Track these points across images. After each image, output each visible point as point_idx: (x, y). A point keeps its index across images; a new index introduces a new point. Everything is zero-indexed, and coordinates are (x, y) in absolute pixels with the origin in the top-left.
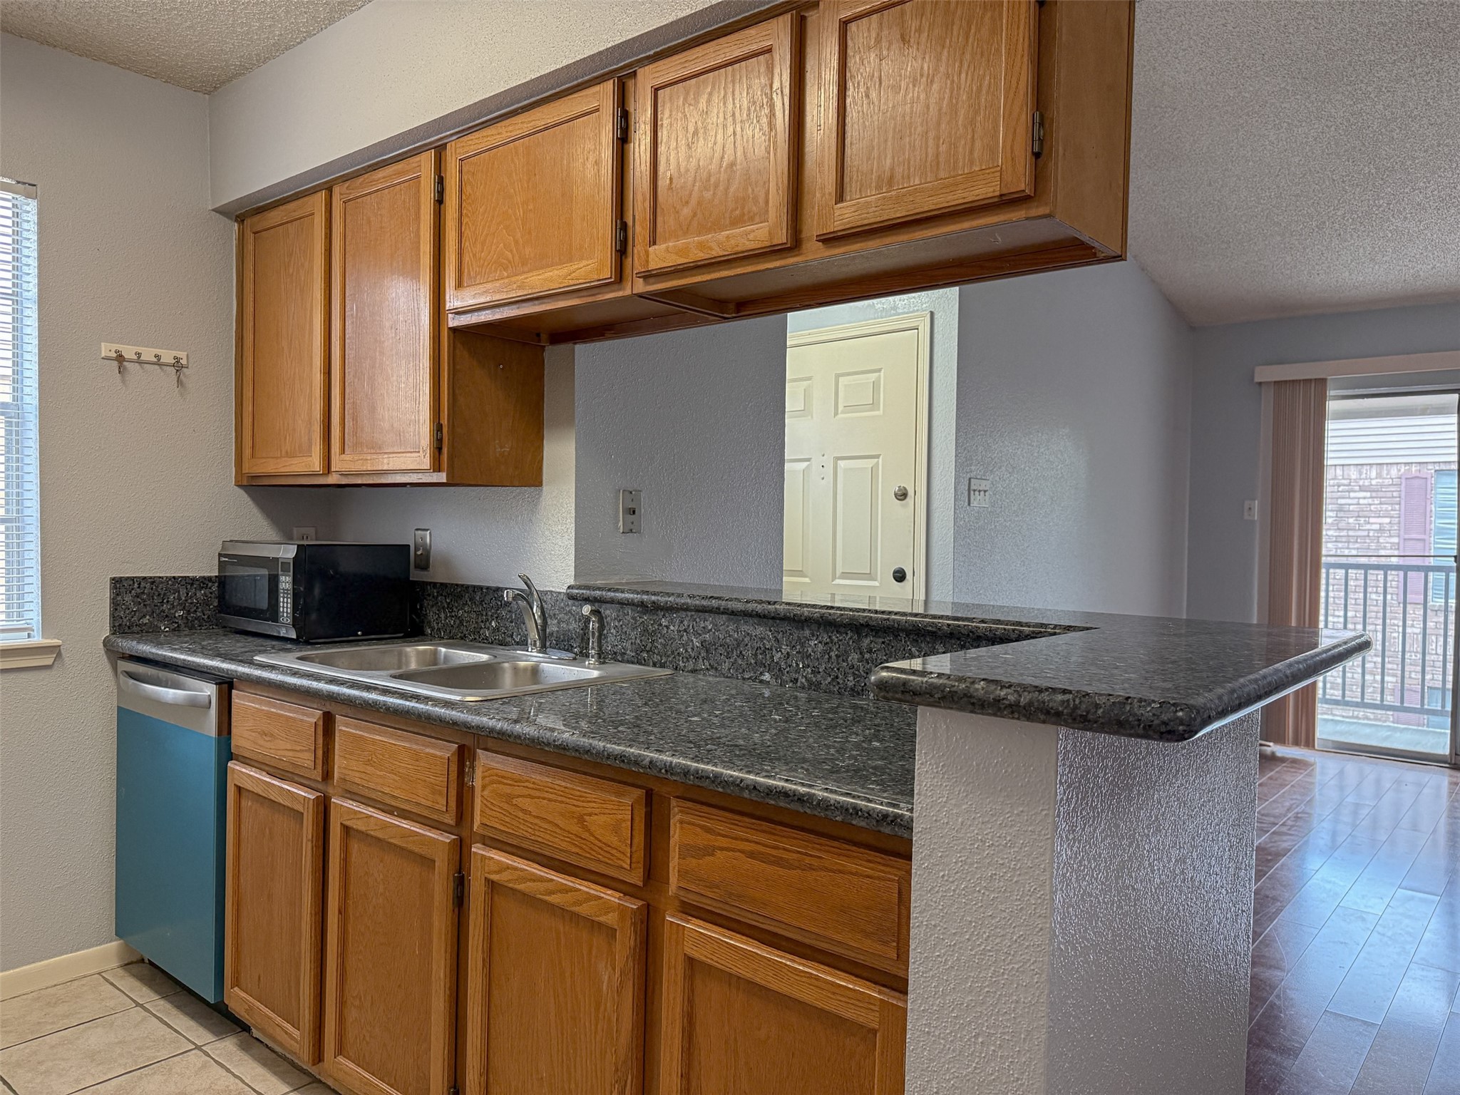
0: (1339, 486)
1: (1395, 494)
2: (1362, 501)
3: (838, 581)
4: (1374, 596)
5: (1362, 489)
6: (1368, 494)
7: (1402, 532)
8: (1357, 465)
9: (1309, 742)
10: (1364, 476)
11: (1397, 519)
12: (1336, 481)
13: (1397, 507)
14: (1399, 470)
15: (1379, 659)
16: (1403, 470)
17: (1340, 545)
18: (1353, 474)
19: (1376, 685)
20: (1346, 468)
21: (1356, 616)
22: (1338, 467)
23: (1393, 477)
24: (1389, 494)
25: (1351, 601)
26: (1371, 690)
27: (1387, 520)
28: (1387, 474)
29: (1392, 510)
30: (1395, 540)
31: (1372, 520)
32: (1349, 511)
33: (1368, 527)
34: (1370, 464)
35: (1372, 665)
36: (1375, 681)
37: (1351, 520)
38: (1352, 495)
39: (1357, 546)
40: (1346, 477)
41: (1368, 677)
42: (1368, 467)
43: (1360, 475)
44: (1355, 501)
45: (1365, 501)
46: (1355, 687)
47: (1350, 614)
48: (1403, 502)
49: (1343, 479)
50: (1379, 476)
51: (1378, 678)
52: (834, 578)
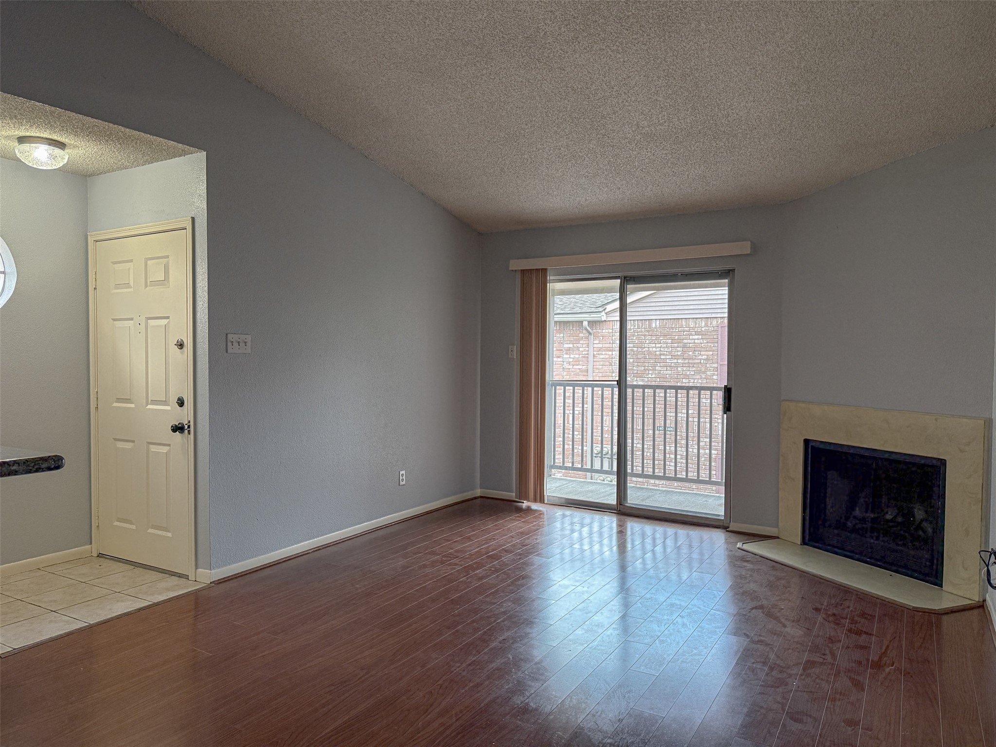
0: (684, 332)
1: (715, 337)
2: (696, 341)
3: (150, 407)
4: (704, 401)
5: (697, 333)
6: (700, 337)
7: (719, 362)
8: (693, 318)
9: (542, 501)
10: (697, 325)
11: (716, 352)
12: (682, 329)
13: (716, 344)
14: (717, 322)
15: (708, 440)
16: (719, 322)
17: (685, 369)
18: (692, 324)
19: (706, 456)
20: (687, 320)
21: (694, 413)
22: (683, 320)
23: (714, 326)
24: (711, 337)
25: (691, 404)
26: (703, 459)
27: (711, 353)
28: (711, 324)
29: (713, 347)
30: (715, 365)
31: (702, 353)
32: (689, 347)
33: (700, 357)
34: (701, 318)
35: (704, 443)
36: (705, 454)
37: (690, 353)
38: (691, 337)
39: (694, 369)
40: (687, 326)
41: (701, 451)
42: (700, 320)
43: (696, 325)
44: (693, 341)
45: (699, 341)
46: (694, 457)
47: (690, 412)
48: (719, 342)
49: (686, 327)
50: (706, 325)
51: (708, 451)
52: (147, 404)
